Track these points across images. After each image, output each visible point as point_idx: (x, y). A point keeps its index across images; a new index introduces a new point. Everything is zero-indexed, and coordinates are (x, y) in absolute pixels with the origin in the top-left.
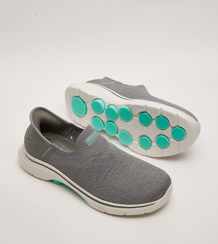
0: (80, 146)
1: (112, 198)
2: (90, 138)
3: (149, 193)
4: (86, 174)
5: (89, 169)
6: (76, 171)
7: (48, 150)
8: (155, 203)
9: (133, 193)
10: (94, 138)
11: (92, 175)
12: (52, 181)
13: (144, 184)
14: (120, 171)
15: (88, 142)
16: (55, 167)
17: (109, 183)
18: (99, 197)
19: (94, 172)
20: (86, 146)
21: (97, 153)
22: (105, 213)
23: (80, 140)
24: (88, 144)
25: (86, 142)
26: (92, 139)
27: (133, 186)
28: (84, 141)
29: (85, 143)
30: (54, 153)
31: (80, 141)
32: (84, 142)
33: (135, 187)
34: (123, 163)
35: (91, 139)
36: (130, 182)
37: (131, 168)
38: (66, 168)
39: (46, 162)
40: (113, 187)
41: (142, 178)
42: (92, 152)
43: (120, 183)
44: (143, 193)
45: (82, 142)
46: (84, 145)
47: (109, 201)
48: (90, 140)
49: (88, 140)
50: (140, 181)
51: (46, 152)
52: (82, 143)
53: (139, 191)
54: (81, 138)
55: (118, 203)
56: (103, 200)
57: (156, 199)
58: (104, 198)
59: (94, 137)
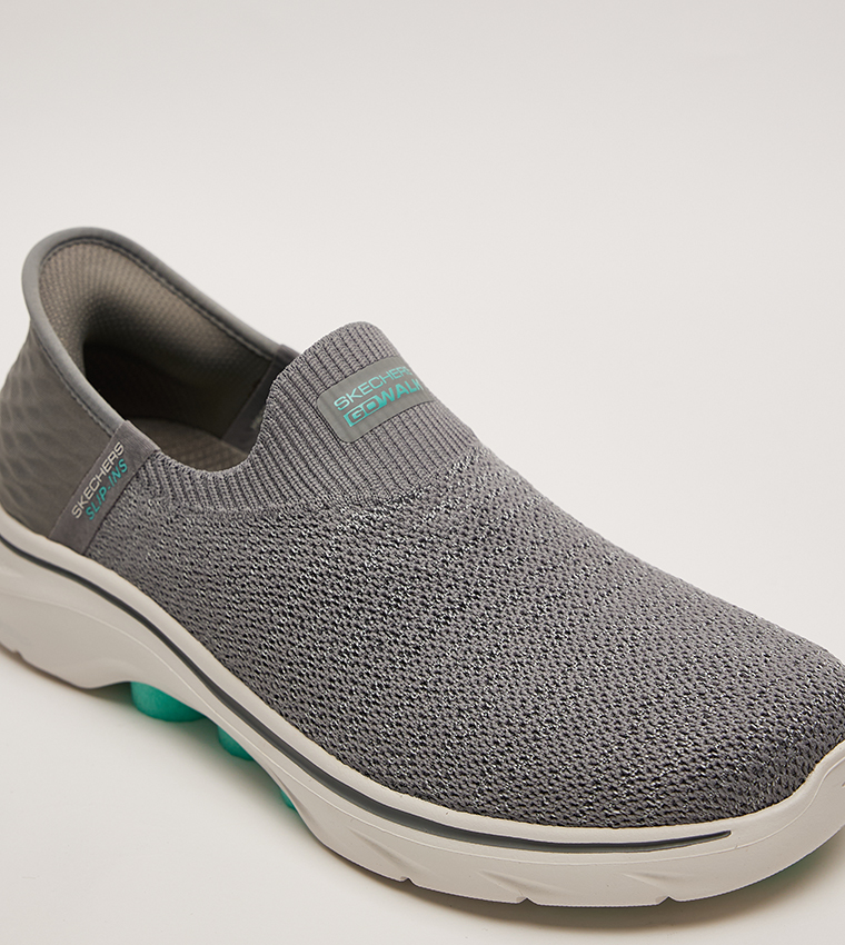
0: (285, 432)
1: (447, 776)
2: (358, 392)
3: (696, 755)
4: (304, 613)
5: (328, 581)
6: (248, 597)
7: (104, 470)
8: (729, 833)
9: (589, 745)
10: (384, 393)
11: (345, 620)
12: (120, 693)
13: (668, 703)
14: (530, 618)
15: (345, 411)
16: (135, 582)
17: (444, 677)
18: (374, 767)
19: (358, 605)
20: (324, 434)
21: (390, 485)
22: (406, 886)
23: (293, 391)
24: (343, 424)
25: (330, 407)
26: (371, 395)
27: (593, 706)
28: (318, 404)
29: (320, 416)
30: (134, 482)
31: (290, 398)
32: (316, 410)
33: (609, 715)
34: (560, 576)
35: (365, 398)
36: (580, 680)
37: (605, 608)
38: (194, 577)
39: (90, 556)
40: (463, 705)
41: (665, 668)
42: (358, 480)
43: (513, 680)
44: (654, 749)
45: (304, 407)
46: (314, 431)
47: (429, 798)
48: (357, 401)
49: (348, 398)
50: (652, 681)
51: (94, 485)
52: (301, 413)
53: (632, 738)
54: (301, 383)
55: (483, 813)
56: (396, 789)
57: (739, 799)
58: (402, 776)
59: (385, 388)
